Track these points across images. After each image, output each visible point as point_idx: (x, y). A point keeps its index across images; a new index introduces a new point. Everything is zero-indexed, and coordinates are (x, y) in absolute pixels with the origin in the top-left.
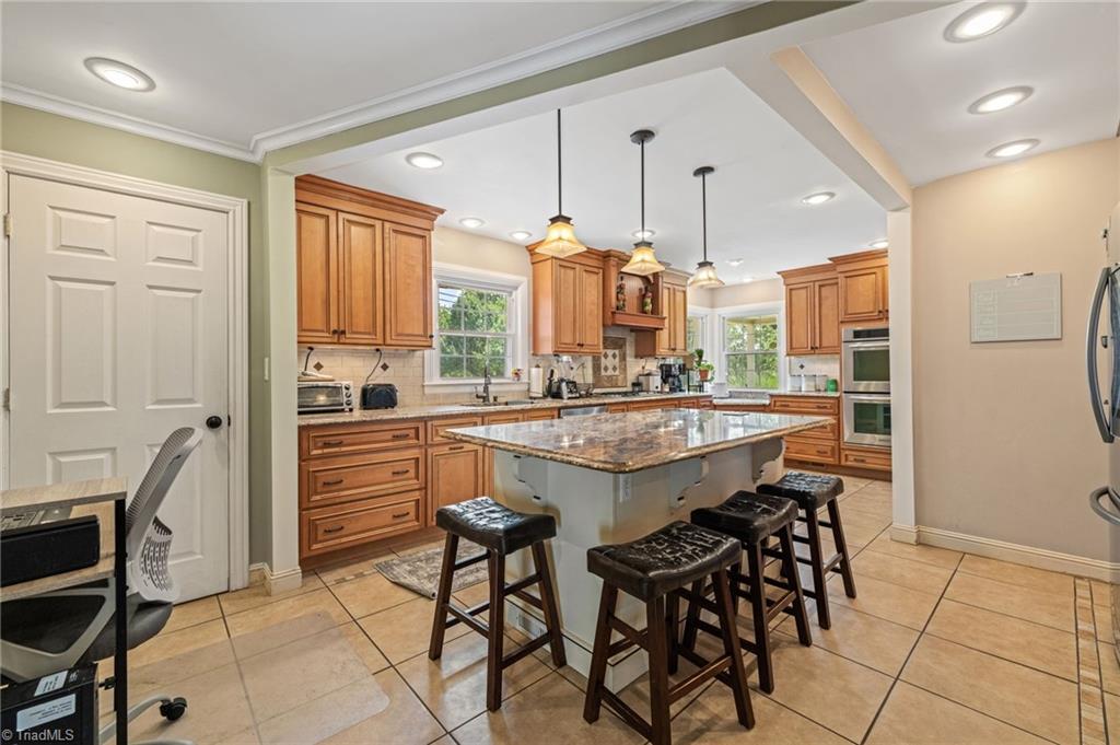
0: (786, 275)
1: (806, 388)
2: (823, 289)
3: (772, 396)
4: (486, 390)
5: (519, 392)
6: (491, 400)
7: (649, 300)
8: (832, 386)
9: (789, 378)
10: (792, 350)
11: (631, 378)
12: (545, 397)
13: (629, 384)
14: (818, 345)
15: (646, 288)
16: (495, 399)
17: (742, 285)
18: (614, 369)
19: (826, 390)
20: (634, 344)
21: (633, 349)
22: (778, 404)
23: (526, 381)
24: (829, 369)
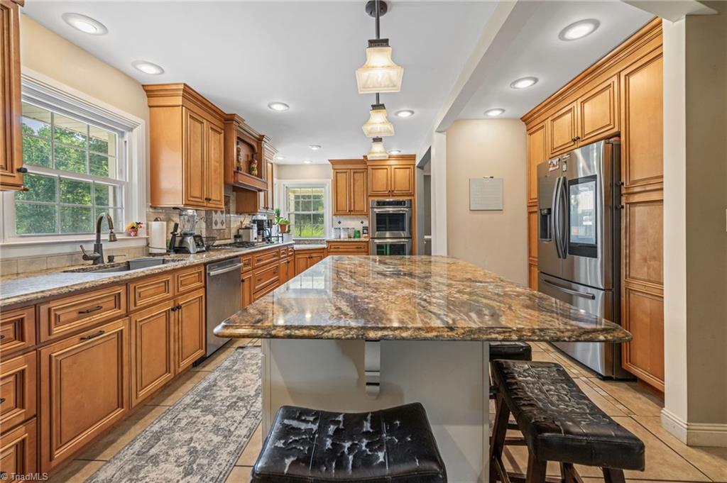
0: (333, 162)
1: (344, 236)
2: (356, 175)
3: (328, 242)
4: (98, 248)
5: (135, 248)
6: (106, 260)
7: (255, 166)
8: (357, 235)
9: (333, 230)
10: (338, 212)
11: (234, 232)
12: (168, 253)
13: (232, 237)
14: (352, 209)
15: (252, 156)
16: (111, 259)
17: (303, 165)
18: (222, 223)
19: (354, 237)
20: (235, 202)
21: (235, 205)
22: (332, 247)
23: (145, 236)
24: (355, 224)
